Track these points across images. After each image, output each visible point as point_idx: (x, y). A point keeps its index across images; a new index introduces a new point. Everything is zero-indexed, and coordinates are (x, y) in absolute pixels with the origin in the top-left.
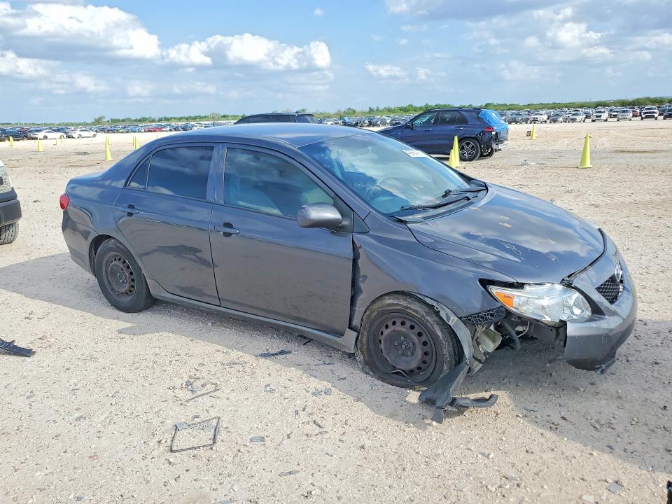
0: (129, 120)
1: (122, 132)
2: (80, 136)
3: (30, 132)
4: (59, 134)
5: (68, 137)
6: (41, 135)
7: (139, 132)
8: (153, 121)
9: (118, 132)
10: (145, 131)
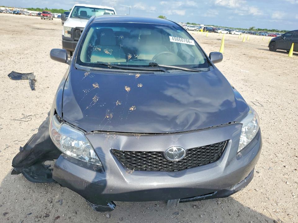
0: (266, 30)
1: (258, 35)
2: (235, 34)
3: (216, 29)
4: (227, 32)
5: (230, 33)
6: (219, 31)
7: (266, 35)
8: (278, 31)
9: (256, 34)
10: (268, 36)
